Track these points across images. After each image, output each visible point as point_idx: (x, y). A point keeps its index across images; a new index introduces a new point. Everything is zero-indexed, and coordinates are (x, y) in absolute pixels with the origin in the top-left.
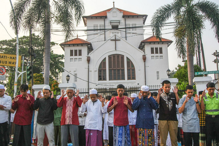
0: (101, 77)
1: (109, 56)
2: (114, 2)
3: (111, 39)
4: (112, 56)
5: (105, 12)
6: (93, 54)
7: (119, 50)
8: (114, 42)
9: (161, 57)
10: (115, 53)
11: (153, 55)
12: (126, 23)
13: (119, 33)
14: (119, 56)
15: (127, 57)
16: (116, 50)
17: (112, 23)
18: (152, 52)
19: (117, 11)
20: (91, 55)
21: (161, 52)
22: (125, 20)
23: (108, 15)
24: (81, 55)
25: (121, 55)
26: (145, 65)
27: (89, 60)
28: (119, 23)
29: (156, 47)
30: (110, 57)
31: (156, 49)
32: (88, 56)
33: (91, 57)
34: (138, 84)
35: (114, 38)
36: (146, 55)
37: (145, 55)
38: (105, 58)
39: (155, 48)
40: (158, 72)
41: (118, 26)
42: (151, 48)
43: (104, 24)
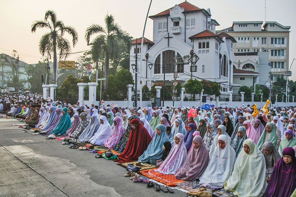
1: (163, 52)
3: (165, 37)
4: (166, 52)
5: (168, 11)
7: (171, 46)
8: (167, 39)
9: (208, 51)
10: (167, 49)
11: (200, 49)
12: (186, 18)
13: (179, 29)
14: (171, 52)
15: (177, 53)
16: (168, 46)
17: (173, 20)
18: (200, 47)
19: (179, 8)
20: (150, 52)
21: (208, 47)
22: (185, 16)
23: (171, 13)
25: (173, 51)
27: (147, 56)
28: (179, 20)
29: (203, 42)
31: (204, 43)
32: (147, 53)
33: (149, 54)
35: (167, 36)
36: (194, 50)
37: (193, 50)
38: (160, 54)
39: (207, 43)
40: (203, 66)
41: (179, 22)
42: (199, 43)
43: (167, 21)
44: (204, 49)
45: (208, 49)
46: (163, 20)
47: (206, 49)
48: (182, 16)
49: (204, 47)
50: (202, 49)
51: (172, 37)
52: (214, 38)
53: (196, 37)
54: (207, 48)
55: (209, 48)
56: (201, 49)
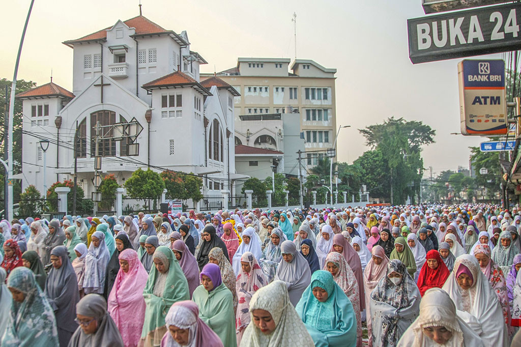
0: (79, 152)
1: (91, 114)
2: (140, 6)
3: (95, 84)
4: (97, 114)
5: (104, 32)
6: (66, 111)
7: (108, 103)
8: (100, 87)
9: (179, 113)
10: (101, 108)
11: (164, 109)
12: (139, 49)
13: (124, 69)
14: (108, 113)
15: (121, 116)
16: (102, 102)
17: (114, 51)
18: (164, 105)
19: (125, 28)
20: (64, 114)
21: (179, 104)
22: (137, 44)
23: (109, 36)
24: (48, 115)
25: (111, 111)
26: (149, 128)
27: (59, 123)
28: (125, 50)
29: (171, 94)
30: (93, 115)
31: (172, 97)
32: (58, 115)
33: (63, 117)
34: (122, 165)
35: (99, 82)
36: (153, 111)
37: (151, 111)
38: (86, 118)
39: (177, 96)
40: (172, 141)
41: (125, 54)
42: (163, 97)
43: (100, 53)
44: (172, 109)
45: (179, 108)
46: (95, 50)
47: (175, 108)
48: (131, 44)
49: (172, 105)
50: (168, 109)
51: (110, 84)
52: (192, 87)
53: (156, 84)
54: (177, 106)
55: (181, 106)
56: (166, 108)
